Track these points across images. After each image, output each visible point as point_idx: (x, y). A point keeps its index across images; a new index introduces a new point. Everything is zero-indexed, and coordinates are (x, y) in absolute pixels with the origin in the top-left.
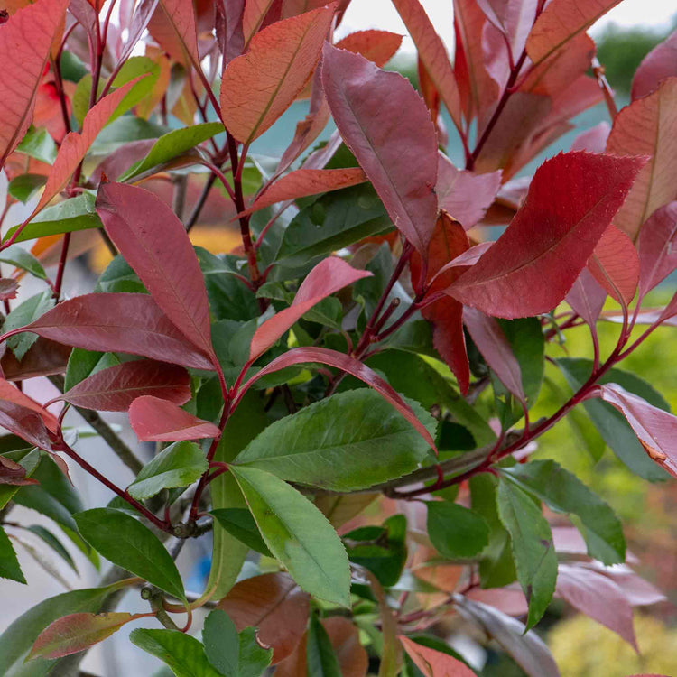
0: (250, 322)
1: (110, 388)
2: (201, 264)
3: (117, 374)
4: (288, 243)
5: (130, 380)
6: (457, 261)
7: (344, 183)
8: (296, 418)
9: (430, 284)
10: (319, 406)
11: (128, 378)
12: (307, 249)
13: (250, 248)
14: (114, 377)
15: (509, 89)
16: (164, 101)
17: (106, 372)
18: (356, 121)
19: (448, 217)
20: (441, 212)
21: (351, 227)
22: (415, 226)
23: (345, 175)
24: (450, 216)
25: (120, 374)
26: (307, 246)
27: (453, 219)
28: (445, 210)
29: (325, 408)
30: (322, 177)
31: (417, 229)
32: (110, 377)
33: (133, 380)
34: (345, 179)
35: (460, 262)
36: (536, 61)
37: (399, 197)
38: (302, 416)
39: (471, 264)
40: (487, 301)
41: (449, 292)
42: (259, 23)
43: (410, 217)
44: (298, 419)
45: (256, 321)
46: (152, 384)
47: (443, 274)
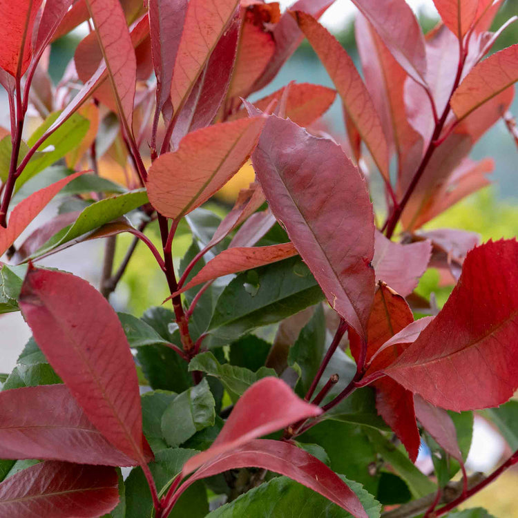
0: (182, 394)
1: (29, 494)
2: (131, 333)
3: (36, 474)
4: (222, 312)
5: (52, 482)
6: (396, 339)
7: (280, 256)
8: (233, 508)
9: (369, 363)
10: (256, 493)
11: (49, 481)
12: (241, 319)
13: (182, 318)
14: (33, 480)
15: (435, 142)
16: (94, 147)
17: (25, 473)
18: (288, 194)
19: (388, 289)
20: (380, 283)
21: (287, 295)
22: (353, 305)
23: (280, 250)
24: (390, 288)
25: (40, 477)
26: (242, 315)
27: (395, 292)
28: (384, 282)
29: (264, 494)
30: (257, 253)
31: (355, 308)
32: (29, 480)
33: (54, 483)
34: (280, 253)
35: (400, 339)
36: (460, 116)
37: (336, 273)
38: (240, 505)
39: (411, 341)
40: (431, 388)
41: (388, 372)
42: (187, 93)
43: (348, 295)
44: (235, 508)
45: (189, 393)
46: (75, 487)
47: (381, 353)
